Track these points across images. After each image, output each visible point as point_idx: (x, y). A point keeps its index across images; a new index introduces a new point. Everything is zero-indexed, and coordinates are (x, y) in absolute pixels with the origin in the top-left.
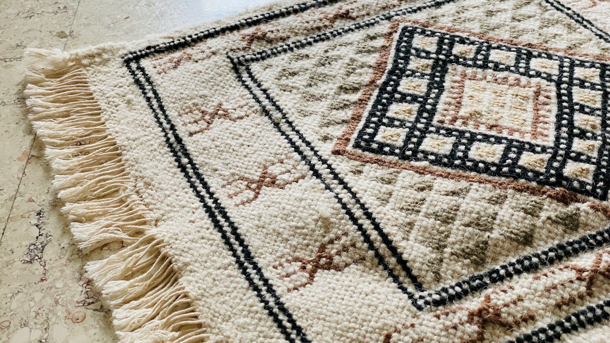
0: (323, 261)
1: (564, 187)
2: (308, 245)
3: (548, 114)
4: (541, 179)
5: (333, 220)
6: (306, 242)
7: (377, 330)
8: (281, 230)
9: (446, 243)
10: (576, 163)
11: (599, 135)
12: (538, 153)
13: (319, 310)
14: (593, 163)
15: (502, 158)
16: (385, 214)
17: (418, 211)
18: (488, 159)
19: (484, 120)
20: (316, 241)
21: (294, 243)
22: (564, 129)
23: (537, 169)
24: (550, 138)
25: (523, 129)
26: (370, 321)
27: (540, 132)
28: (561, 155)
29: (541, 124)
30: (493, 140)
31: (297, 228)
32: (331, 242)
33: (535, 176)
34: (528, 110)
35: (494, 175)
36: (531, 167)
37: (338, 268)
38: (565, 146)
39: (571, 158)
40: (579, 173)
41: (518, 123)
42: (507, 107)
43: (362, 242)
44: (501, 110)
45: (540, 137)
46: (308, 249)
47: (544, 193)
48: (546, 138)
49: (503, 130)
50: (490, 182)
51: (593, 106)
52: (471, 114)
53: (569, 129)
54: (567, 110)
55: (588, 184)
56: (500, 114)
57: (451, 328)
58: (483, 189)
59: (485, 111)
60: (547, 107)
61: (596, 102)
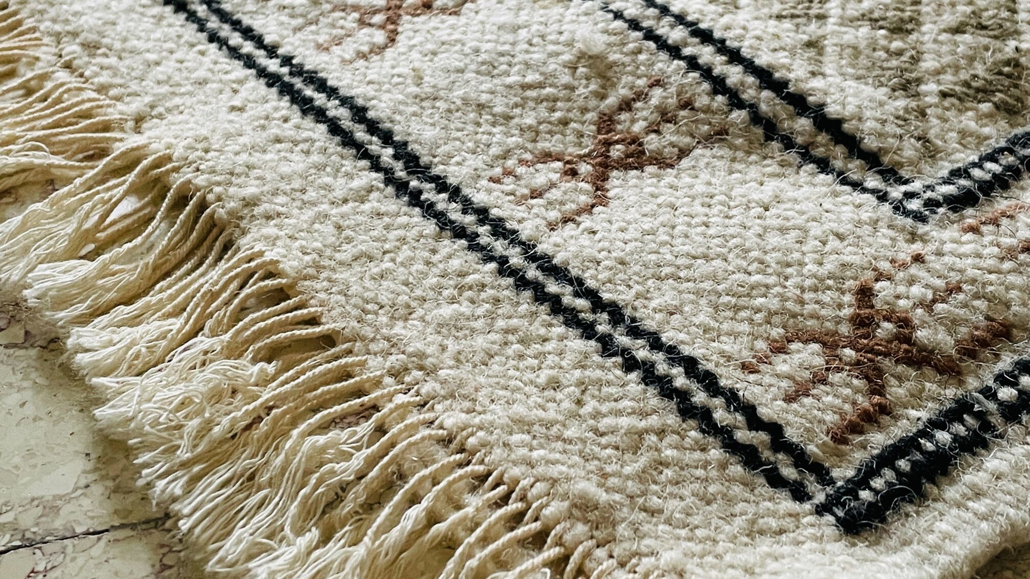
0: (617, 151)
2: (565, 123)
5: (614, 57)
6: (558, 115)
7: (830, 282)
8: (484, 98)
9: (919, 75)
13: (653, 257)
16: (744, 28)
20: (584, 110)
21: (530, 120)
26: (801, 264)
31: (525, 87)
32: (626, 105)
37: (662, 162)
43: (708, 94)
46: (568, 132)
57: (1023, 252)
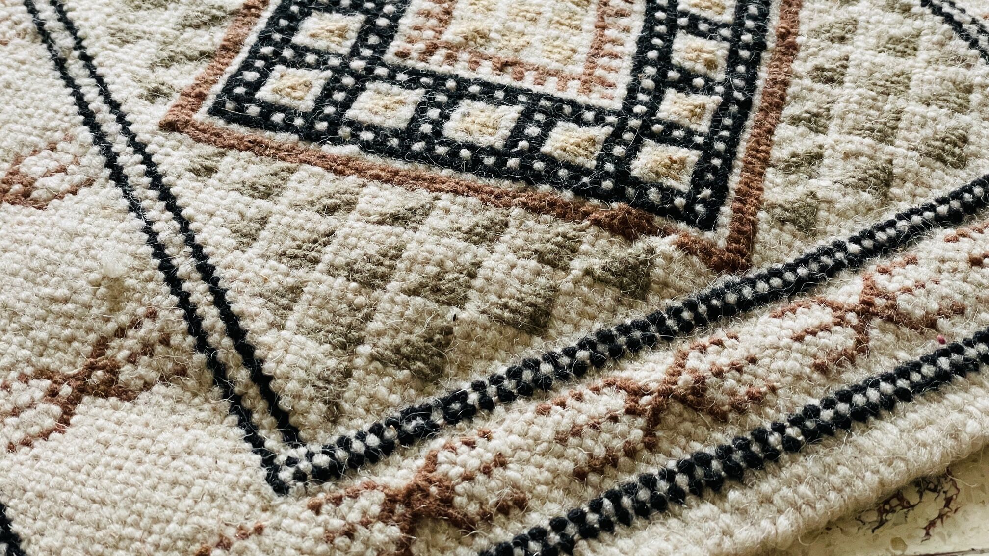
0: (97, 377)
1: (627, 200)
2: (70, 340)
3: (623, 36)
4: (585, 185)
5: (129, 282)
6: (67, 332)
7: (180, 544)
8: (20, 305)
9: (363, 334)
10: (662, 147)
11: (719, 83)
12: (587, 124)
13: (64, 495)
14: (697, 147)
15: (510, 137)
16: (242, 269)
17: (316, 261)
18: (481, 139)
19: (491, 51)
20: (89, 330)
21: (43, 335)
22: (650, 70)
23: (580, 160)
24: (618, 91)
25: (569, 69)
26: (168, 522)
27: (599, 78)
28: (632, 130)
29: (606, 59)
30: (500, 94)
31: (53, 300)
32: (121, 333)
33: (571, 178)
34: (585, 27)
35: (488, 176)
36: (569, 158)
37: (126, 394)
38: (644, 109)
39: (653, 136)
40: (664, 170)
41: (558, 57)
42: (542, 22)
43: (183, 333)
44: (531, 29)
45: (599, 88)
46: (70, 349)
47: (586, 215)
48: (609, 91)
49: (526, 73)
50: (477, 191)
51: (717, 18)
52: (466, 38)
53: (659, 69)
54: (661, 29)
55: (680, 193)
56: (526, 38)
57: (341, 535)
58: (461, 208)
59: (497, 31)
60: (624, 22)
61: (724, 8)
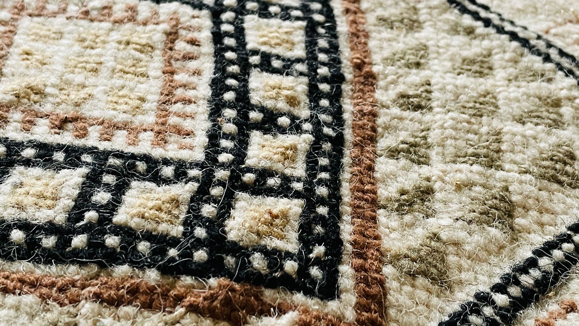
1: (229, 275)
3: (194, 79)
4: (173, 259)
10: (258, 200)
11: (306, 120)
12: (167, 181)
14: (297, 195)
15: (75, 207)
18: (37, 214)
19: (47, 108)
22: (230, 113)
23: (163, 228)
24: (197, 139)
25: (138, 120)
27: (175, 127)
28: (221, 183)
29: (179, 105)
30: (59, 156)
33: (154, 252)
34: (152, 73)
35: (48, 262)
36: (149, 226)
38: (231, 157)
39: (245, 187)
40: (265, 228)
41: (125, 107)
42: (104, 72)
44: (92, 80)
45: (174, 138)
47: (179, 299)
48: (188, 140)
49: (90, 129)
50: (34, 285)
51: (289, 54)
52: (18, 96)
53: (239, 111)
54: (234, 69)
55: (289, 255)
56: (86, 90)
58: (12, 312)
59: (53, 86)
60: (193, 65)
61: (293, 44)
